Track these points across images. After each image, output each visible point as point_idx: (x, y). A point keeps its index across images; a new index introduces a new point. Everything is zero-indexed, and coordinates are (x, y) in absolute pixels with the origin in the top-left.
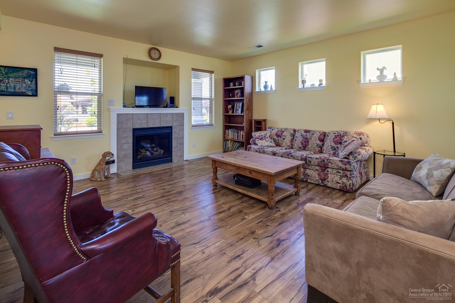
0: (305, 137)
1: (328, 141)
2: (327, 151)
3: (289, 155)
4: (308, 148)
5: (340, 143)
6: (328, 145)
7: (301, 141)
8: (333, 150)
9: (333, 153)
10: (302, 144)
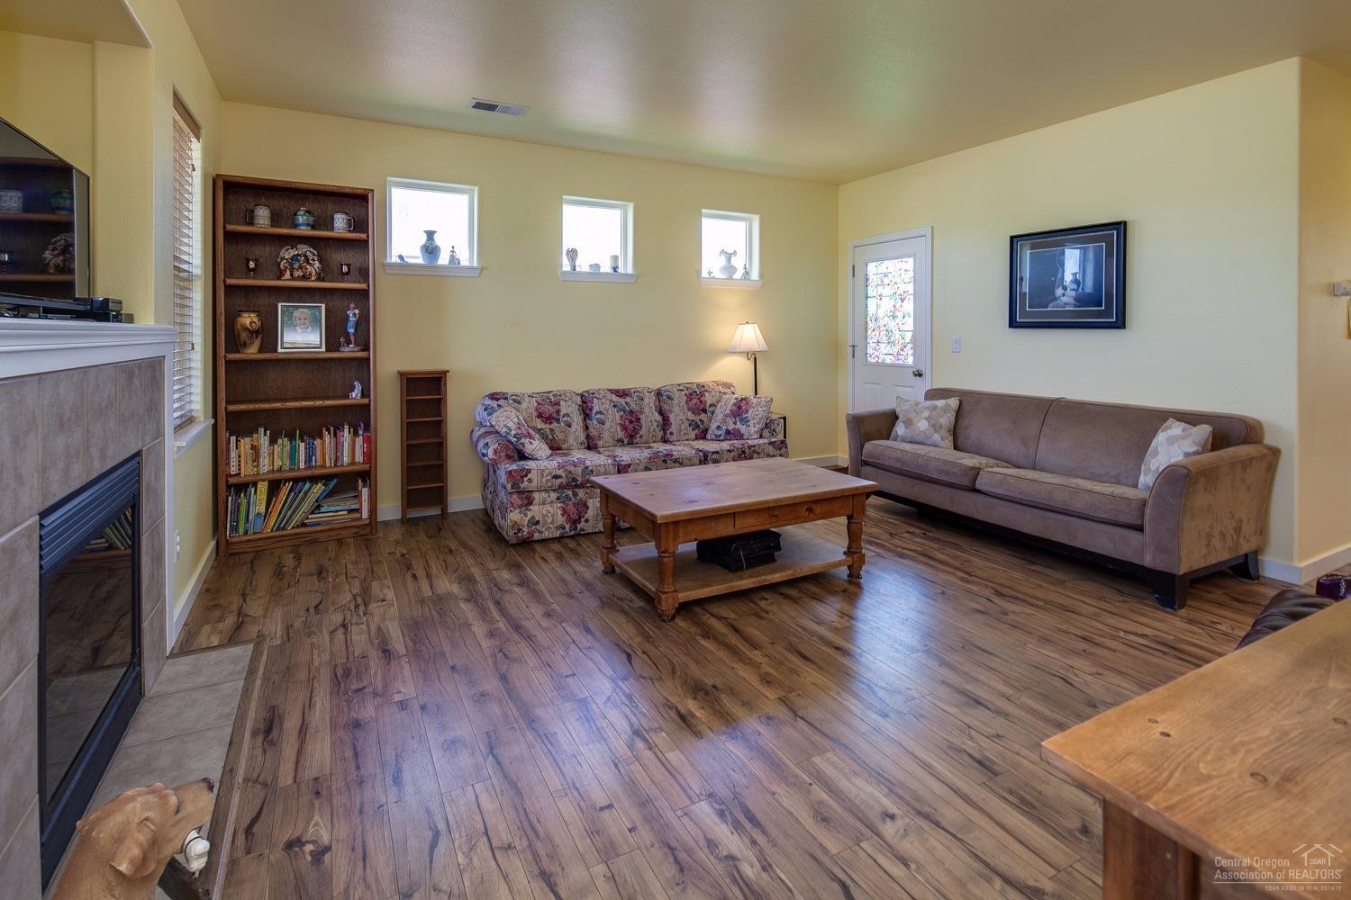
0: (627, 408)
1: (676, 409)
2: (682, 433)
3: (668, 461)
4: (641, 437)
5: (704, 411)
6: (681, 420)
7: (618, 421)
8: (693, 430)
9: (696, 435)
10: (624, 428)
